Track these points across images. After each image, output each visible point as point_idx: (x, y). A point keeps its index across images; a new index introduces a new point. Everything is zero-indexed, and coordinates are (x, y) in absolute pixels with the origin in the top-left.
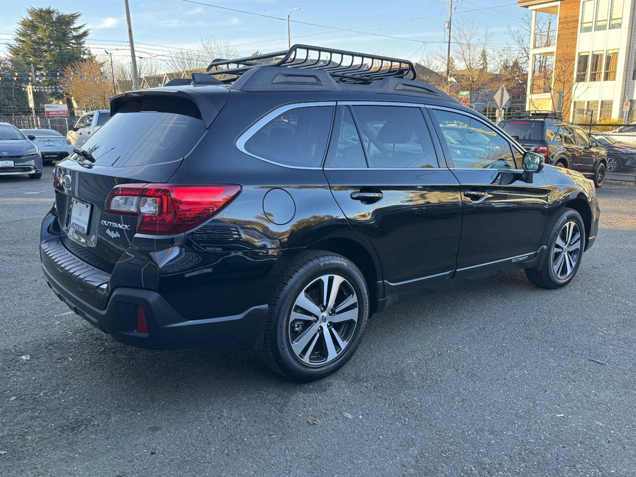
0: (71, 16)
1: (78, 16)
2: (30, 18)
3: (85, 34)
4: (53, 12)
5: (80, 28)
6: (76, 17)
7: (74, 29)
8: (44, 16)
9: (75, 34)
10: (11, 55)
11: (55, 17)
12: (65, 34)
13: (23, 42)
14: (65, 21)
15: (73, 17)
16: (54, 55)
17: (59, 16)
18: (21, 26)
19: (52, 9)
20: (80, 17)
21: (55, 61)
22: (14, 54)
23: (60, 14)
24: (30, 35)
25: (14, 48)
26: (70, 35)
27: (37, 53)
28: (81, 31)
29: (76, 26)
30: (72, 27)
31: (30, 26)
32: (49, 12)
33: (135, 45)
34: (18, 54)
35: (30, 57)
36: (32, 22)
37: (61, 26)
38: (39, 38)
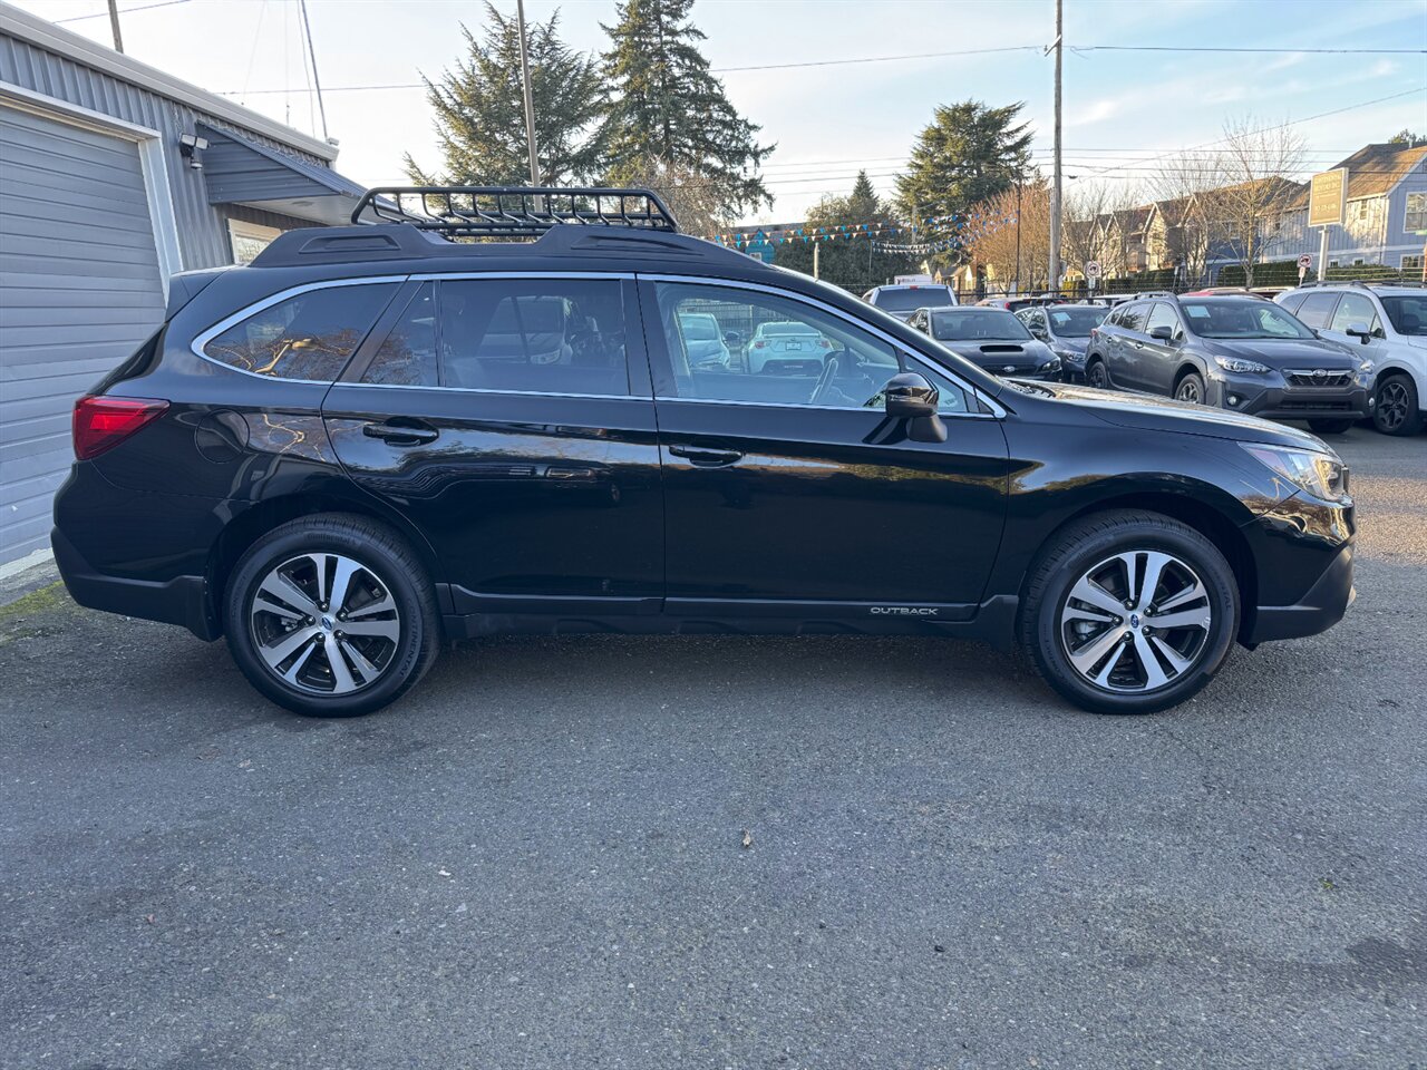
0: (1005, 111)
1: (1018, 109)
2: (936, 125)
3: (1025, 141)
4: (975, 108)
5: (1017, 130)
6: (1014, 111)
7: (1009, 134)
8: (958, 118)
9: (1009, 142)
10: (900, 193)
11: (977, 115)
12: (991, 145)
13: (920, 167)
14: (995, 121)
15: (1010, 111)
16: (965, 186)
17: (985, 114)
18: (920, 141)
19: (974, 103)
20: (1021, 111)
21: (965, 196)
22: (903, 191)
23: (987, 111)
24: (932, 155)
25: (905, 180)
26: (1000, 146)
27: (939, 184)
28: (1018, 137)
29: (1010, 127)
30: (1004, 130)
31: (936, 138)
32: (969, 109)
33: (1063, 153)
34: (908, 190)
35: (927, 194)
36: (938, 130)
37: (984, 131)
38: (946, 158)
